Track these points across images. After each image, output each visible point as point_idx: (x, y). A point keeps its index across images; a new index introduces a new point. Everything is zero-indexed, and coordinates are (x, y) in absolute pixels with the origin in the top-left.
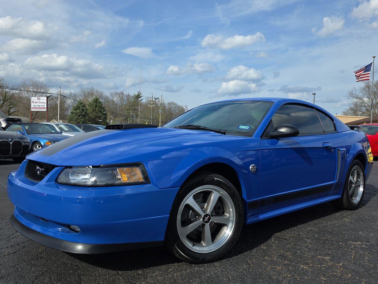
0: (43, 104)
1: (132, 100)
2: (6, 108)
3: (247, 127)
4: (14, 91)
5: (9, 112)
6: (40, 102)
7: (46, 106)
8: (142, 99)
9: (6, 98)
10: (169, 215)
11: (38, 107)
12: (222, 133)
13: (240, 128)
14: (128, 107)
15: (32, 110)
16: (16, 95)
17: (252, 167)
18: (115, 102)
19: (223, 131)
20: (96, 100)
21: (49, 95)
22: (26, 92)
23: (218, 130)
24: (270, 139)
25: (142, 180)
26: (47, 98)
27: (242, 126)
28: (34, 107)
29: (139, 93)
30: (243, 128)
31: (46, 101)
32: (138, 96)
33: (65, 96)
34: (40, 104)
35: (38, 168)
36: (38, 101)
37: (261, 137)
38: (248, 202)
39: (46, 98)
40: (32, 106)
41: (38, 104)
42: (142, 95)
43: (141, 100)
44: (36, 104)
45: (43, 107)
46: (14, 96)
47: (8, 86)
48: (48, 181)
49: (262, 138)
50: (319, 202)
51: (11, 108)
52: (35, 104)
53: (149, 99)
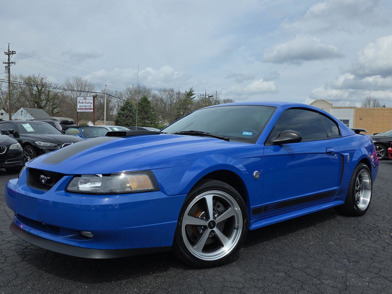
0: (89, 104)
1: (183, 97)
2: (49, 109)
3: (250, 134)
4: (58, 90)
5: (52, 112)
6: (86, 102)
7: (92, 107)
8: (195, 97)
9: (48, 98)
10: (177, 221)
11: (84, 108)
12: (225, 140)
13: (243, 134)
14: (178, 106)
15: (78, 111)
16: (59, 94)
17: (256, 174)
18: (164, 100)
19: (226, 138)
20: (145, 100)
21: (95, 94)
22: (70, 92)
23: (222, 137)
24: (273, 145)
25: (151, 187)
26: (94, 98)
27: (245, 132)
28: (81, 108)
29: (191, 91)
30: (246, 134)
31: (92, 101)
32: (190, 94)
33: (110, 95)
34: (87, 105)
35: (42, 176)
36: (84, 101)
37: (264, 144)
38: (252, 208)
39: (92, 98)
40: (78, 107)
41: (84, 104)
42: (195, 93)
43: (193, 98)
44: (83, 105)
45: (89, 108)
46: (57, 94)
47: (51, 85)
48: (58, 189)
49: (266, 144)
50: (322, 208)
51: (55, 108)
52: (81, 105)
53: (202, 96)
